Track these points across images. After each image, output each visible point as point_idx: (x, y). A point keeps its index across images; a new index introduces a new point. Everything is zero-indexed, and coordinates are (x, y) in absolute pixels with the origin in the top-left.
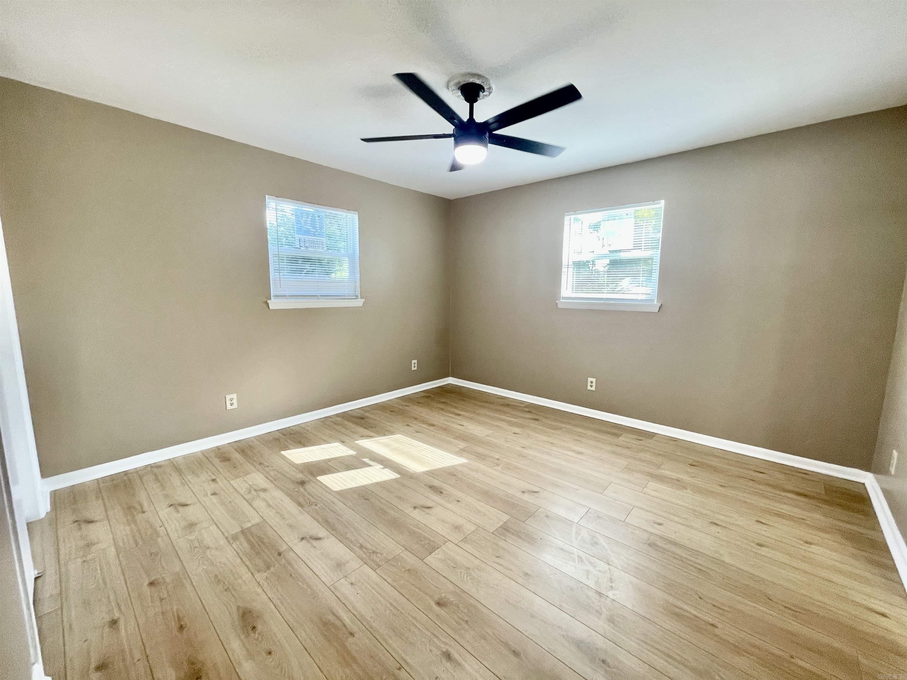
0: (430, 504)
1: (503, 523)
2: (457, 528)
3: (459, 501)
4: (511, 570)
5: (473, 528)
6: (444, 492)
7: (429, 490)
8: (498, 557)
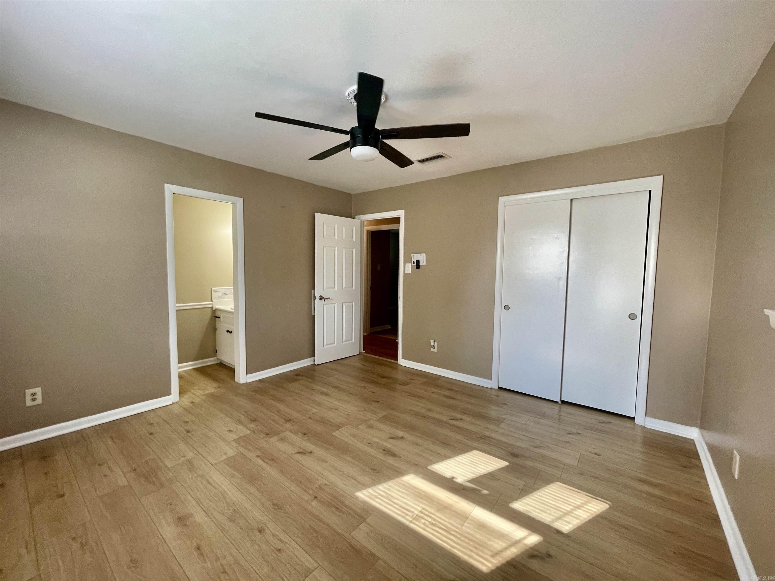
0: (391, 441)
1: (339, 430)
2: (371, 427)
3: (369, 443)
4: (344, 411)
5: (360, 427)
6: (381, 451)
7: (396, 453)
8: (348, 415)
